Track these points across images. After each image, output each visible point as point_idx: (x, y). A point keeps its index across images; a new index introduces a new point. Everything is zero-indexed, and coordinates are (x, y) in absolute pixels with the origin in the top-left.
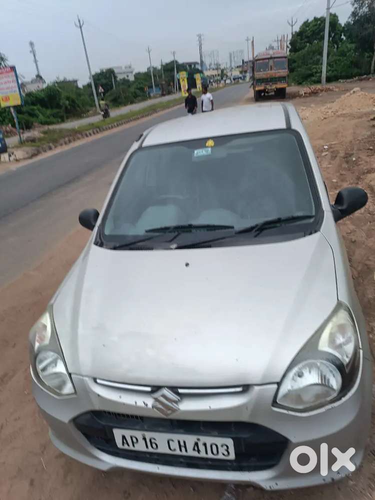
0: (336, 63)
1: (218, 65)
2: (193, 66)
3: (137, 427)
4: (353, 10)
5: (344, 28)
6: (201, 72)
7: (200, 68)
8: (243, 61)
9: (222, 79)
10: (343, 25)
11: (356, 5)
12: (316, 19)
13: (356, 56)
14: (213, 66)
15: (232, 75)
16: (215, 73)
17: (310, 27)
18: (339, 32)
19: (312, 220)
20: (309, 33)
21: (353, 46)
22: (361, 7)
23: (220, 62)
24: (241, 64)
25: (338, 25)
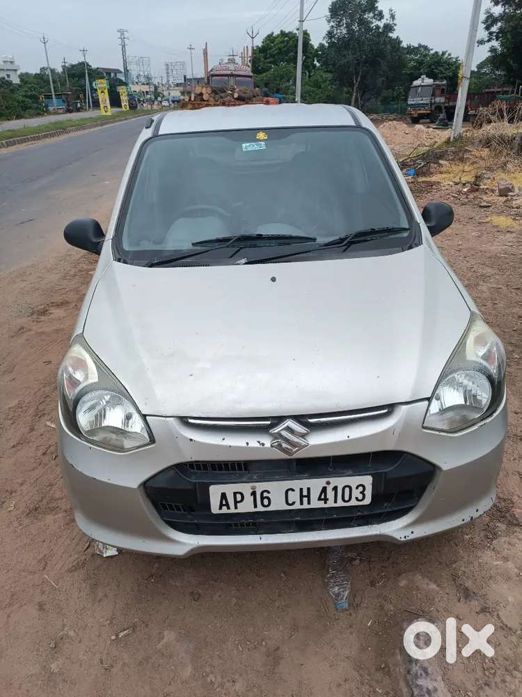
0: (310, 95)
1: (148, 78)
2: (112, 75)
3: (244, 480)
4: (329, 29)
5: (317, 51)
6: (126, 84)
7: (123, 79)
8: (185, 76)
9: (156, 98)
10: (316, 47)
11: (332, 24)
12: (283, 34)
13: (332, 90)
14: (142, 80)
15: (169, 94)
16: (145, 88)
17: (275, 43)
18: (311, 55)
19: (405, 234)
20: (274, 51)
21: (329, 76)
22: (339, 26)
23: (153, 74)
24: (183, 81)
25: (309, 46)
